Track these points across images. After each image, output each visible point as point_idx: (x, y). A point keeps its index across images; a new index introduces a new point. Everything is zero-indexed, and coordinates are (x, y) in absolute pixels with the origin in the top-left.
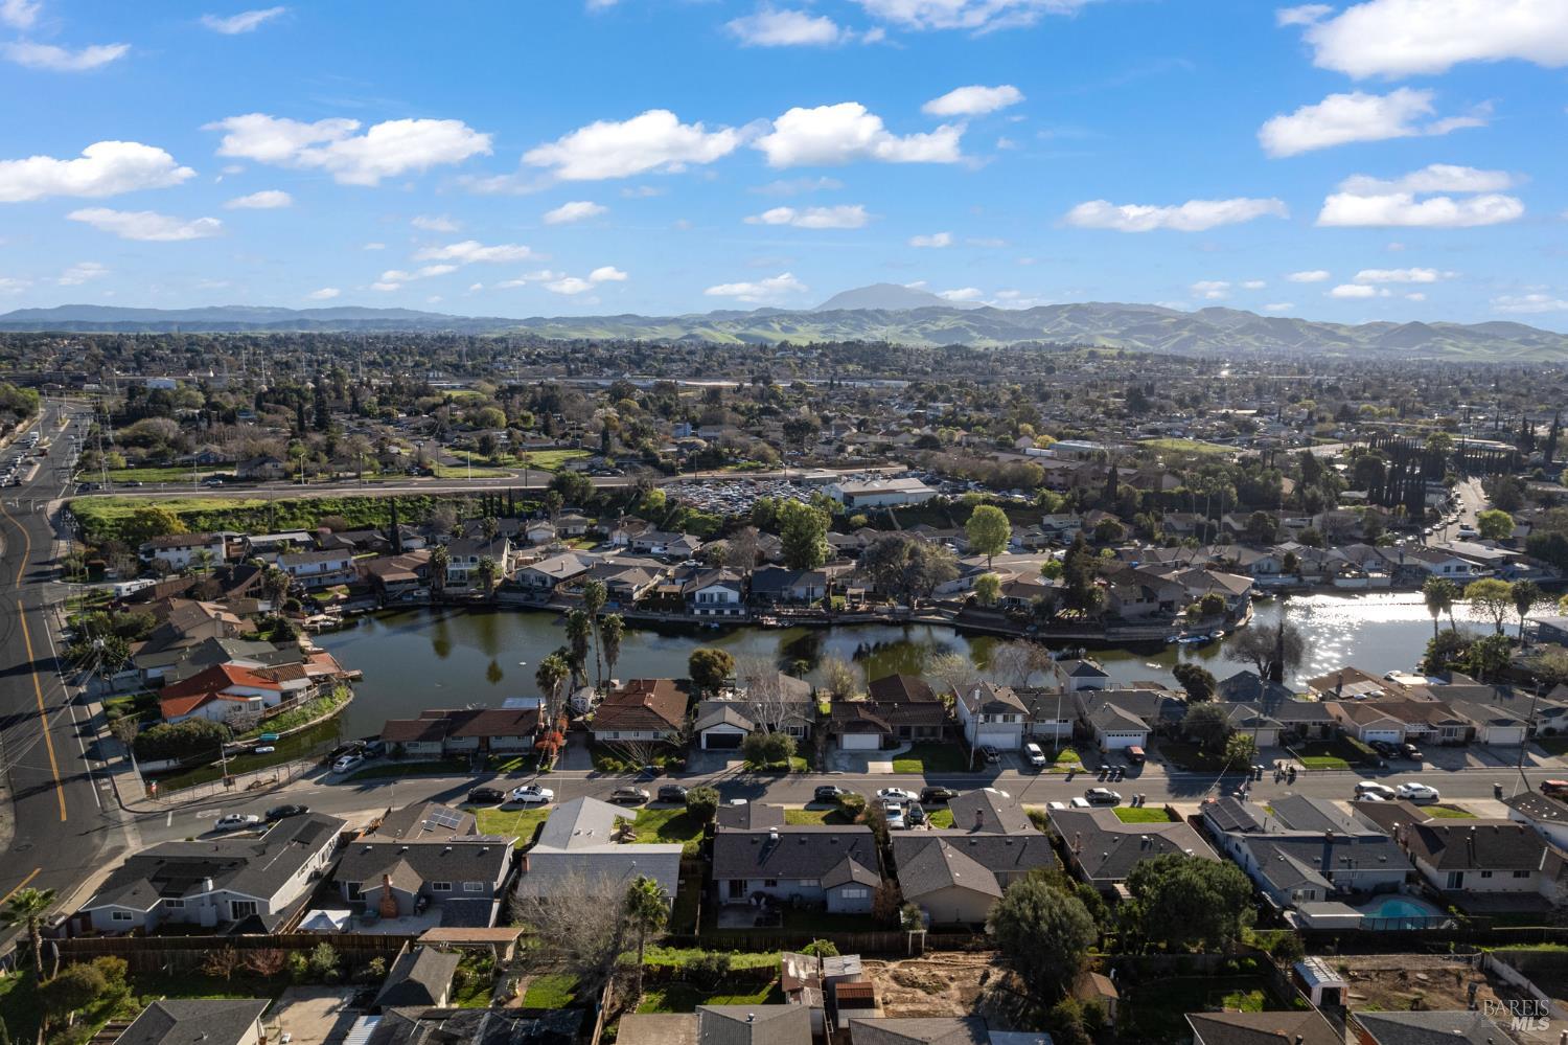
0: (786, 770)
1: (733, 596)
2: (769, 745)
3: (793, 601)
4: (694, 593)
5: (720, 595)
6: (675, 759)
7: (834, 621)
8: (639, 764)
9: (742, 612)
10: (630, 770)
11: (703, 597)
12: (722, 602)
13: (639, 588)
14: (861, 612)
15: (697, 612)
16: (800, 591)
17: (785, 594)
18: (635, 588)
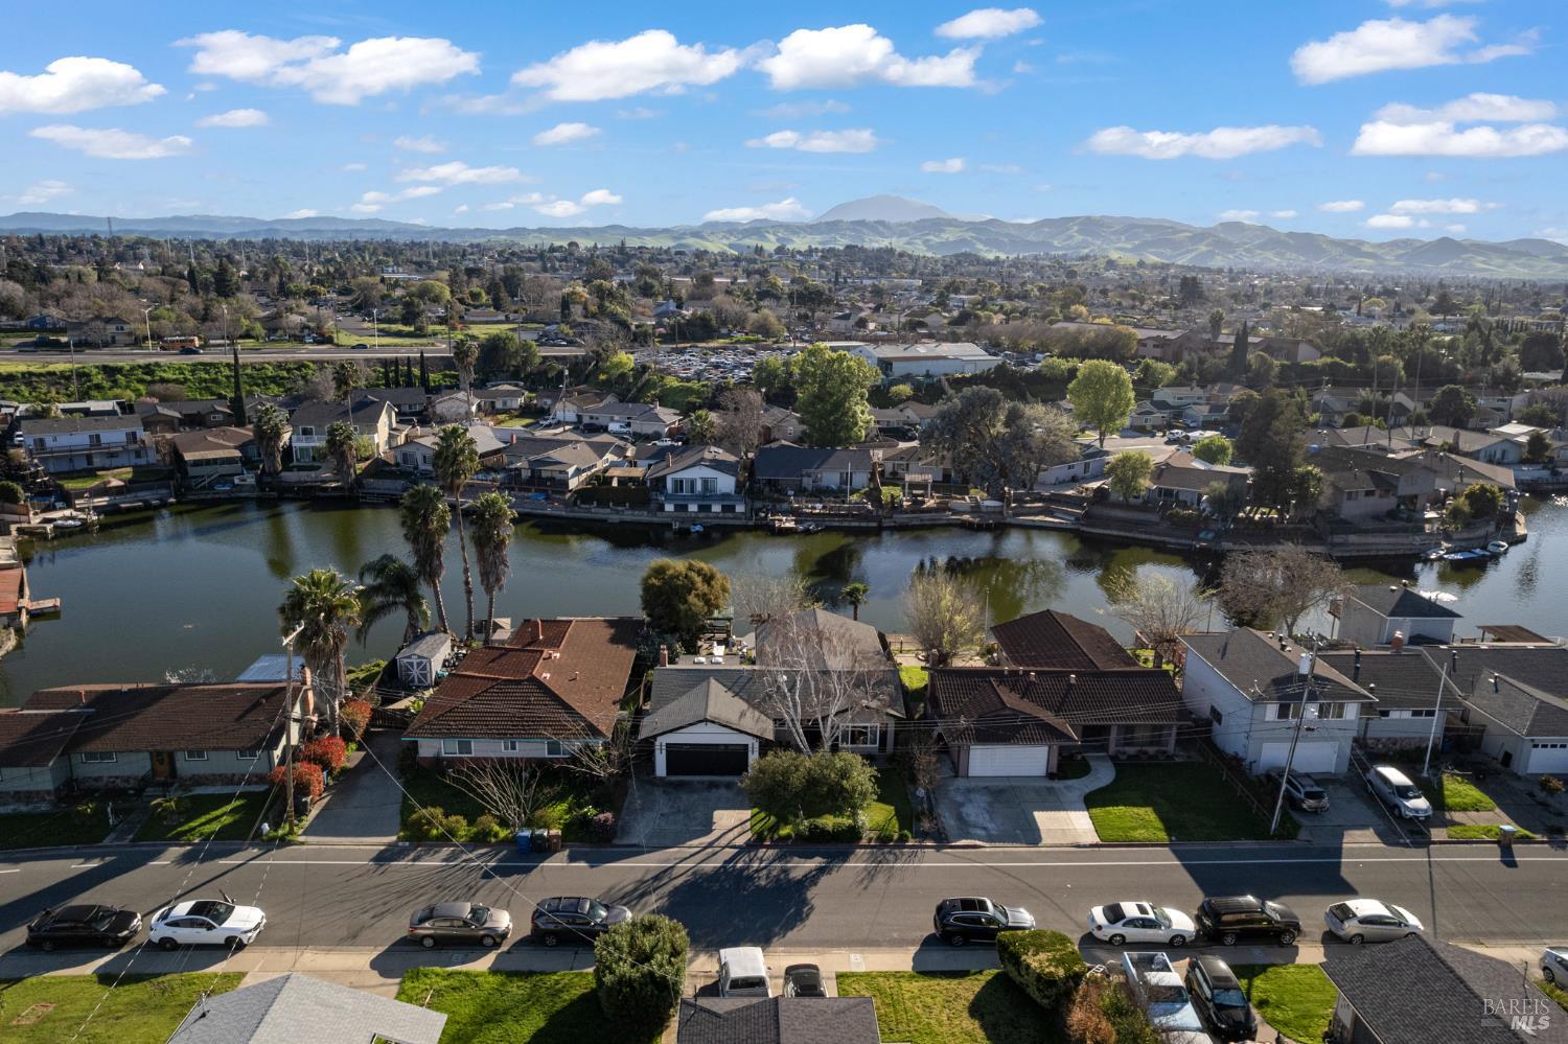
0: (851, 836)
1: (726, 483)
2: (812, 782)
3: (819, 493)
4: (664, 477)
5: (705, 481)
6: (590, 810)
7: (886, 523)
8: (504, 823)
9: (740, 508)
10: (480, 839)
11: (679, 484)
12: (708, 493)
13: (578, 472)
14: (929, 510)
15: (669, 507)
16: (830, 478)
17: (807, 482)
18: (571, 471)
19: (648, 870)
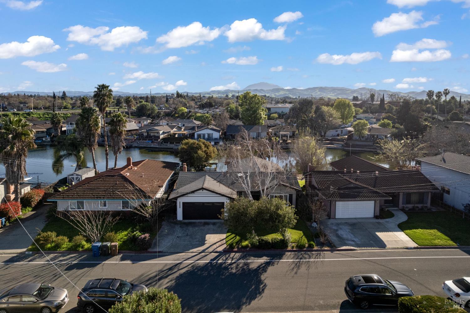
1: (216, 135)
4: (194, 133)
5: (209, 135)
6: (137, 233)
8: (88, 240)
11: (199, 135)
12: (210, 138)
14: (289, 143)
18: (161, 132)
19: (166, 264)
